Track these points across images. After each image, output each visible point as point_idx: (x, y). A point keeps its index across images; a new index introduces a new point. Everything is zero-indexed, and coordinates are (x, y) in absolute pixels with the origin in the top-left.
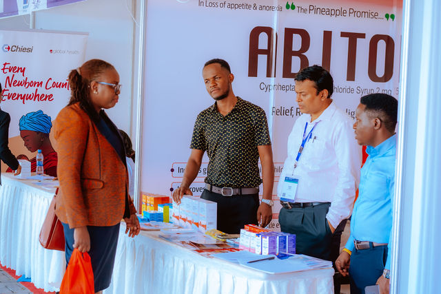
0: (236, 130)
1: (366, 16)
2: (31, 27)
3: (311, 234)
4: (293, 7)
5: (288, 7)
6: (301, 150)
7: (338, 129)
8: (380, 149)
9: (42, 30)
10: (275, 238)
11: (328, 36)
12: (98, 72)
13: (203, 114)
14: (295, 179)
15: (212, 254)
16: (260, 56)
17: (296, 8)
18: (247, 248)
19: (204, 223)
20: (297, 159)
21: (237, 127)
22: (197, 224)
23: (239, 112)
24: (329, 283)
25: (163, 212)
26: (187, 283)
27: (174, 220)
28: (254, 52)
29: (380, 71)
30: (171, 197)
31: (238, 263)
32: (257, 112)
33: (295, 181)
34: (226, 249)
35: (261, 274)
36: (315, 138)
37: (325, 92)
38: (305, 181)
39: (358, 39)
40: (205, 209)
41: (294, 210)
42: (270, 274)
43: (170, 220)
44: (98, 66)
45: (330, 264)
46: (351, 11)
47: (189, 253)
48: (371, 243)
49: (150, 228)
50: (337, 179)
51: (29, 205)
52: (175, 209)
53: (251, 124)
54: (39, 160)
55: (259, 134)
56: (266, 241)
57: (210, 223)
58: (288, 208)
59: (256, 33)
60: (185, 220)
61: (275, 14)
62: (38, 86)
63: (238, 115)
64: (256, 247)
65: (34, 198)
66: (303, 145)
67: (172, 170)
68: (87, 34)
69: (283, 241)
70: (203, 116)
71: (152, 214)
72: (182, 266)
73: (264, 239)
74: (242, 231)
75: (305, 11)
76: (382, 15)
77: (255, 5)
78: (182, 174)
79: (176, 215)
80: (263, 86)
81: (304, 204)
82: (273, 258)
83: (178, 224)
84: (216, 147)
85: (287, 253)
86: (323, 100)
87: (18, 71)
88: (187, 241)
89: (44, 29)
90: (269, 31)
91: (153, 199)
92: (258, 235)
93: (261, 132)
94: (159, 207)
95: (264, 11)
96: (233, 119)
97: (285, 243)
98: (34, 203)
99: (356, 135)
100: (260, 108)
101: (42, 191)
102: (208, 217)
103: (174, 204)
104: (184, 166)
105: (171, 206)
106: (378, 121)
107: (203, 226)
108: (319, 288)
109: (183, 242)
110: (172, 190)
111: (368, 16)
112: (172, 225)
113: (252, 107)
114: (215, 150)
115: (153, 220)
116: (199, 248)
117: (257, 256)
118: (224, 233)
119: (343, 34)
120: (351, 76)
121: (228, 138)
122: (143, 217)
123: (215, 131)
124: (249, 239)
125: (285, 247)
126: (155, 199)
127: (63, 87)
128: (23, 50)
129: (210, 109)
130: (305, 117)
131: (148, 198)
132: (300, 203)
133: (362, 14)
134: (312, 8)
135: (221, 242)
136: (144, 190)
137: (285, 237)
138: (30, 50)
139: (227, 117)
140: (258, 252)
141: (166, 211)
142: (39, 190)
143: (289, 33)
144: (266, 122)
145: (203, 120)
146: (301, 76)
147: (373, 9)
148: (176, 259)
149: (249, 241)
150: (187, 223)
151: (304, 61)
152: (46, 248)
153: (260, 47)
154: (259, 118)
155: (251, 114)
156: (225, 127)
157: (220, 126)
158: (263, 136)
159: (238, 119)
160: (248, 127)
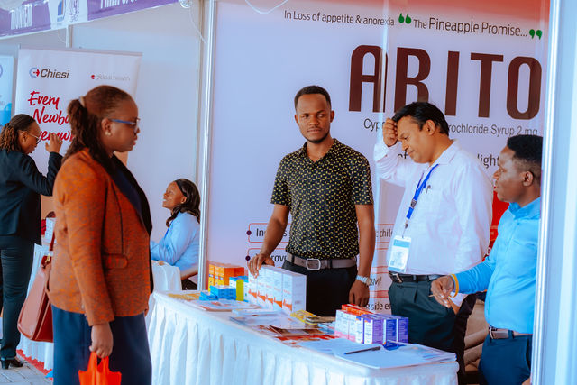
1: (504, 32)
2: (67, 44)
4: (408, 21)
5: (401, 20)
6: (413, 204)
8: (529, 209)
9: (81, 50)
10: (381, 321)
11: (453, 58)
12: (111, 106)
13: (288, 159)
15: (298, 342)
16: (364, 84)
17: (413, 22)
18: (345, 335)
19: (289, 301)
20: (409, 216)
21: (329, 176)
22: (280, 304)
23: (334, 159)
25: (235, 287)
27: (250, 298)
28: (357, 78)
29: (522, 105)
30: (246, 268)
31: (332, 354)
32: (358, 160)
34: (317, 336)
35: (363, 370)
36: (430, 187)
39: (494, 63)
40: (291, 284)
41: (404, 284)
42: (373, 369)
43: (245, 298)
45: (453, 356)
46: (485, 26)
47: (271, 342)
48: (511, 332)
49: (219, 308)
52: (252, 284)
53: (347, 174)
55: (357, 189)
56: (370, 325)
57: (298, 302)
58: (397, 282)
59: (359, 54)
60: (264, 298)
61: (385, 28)
63: (332, 162)
64: (357, 334)
66: (416, 198)
67: (249, 233)
68: (140, 54)
69: (392, 326)
70: (287, 161)
71: (222, 290)
72: (259, 357)
73: (366, 323)
74: (338, 312)
75: (424, 25)
76: (525, 30)
77: (358, 17)
78: (262, 238)
79: (252, 291)
80: (368, 123)
81: (417, 276)
82: (379, 348)
83: (255, 303)
85: (397, 342)
87: (49, 103)
88: (267, 325)
89: (83, 47)
90: (376, 51)
91: (222, 270)
92: (359, 318)
93: (360, 187)
94: (231, 281)
95: (370, 25)
96: (325, 167)
97: (394, 328)
102: (293, 294)
103: (250, 276)
104: (264, 228)
105: (247, 279)
106: (530, 175)
107: (288, 306)
109: (261, 327)
110: (248, 258)
111: (507, 33)
112: (248, 304)
113: (353, 153)
115: (222, 298)
116: (282, 334)
117: (358, 346)
118: (315, 316)
119: (474, 56)
120: (484, 110)
121: (316, 190)
122: (209, 294)
123: (301, 181)
124: (347, 323)
125: (394, 334)
126: (226, 270)
128: (56, 75)
129: (297, 152)
131: (217, 268)
132: (413, 276)
133: (498, 30)
134: (433, 21)
135: (310, 327)
136: (212, 259)
137: (395, 321)
138: (65, 75)
139: (317, 163)
140: (359, 340)
141: (240, 286)
143: (403, 54)
145: (287, 166)
147: (514, 23)
148: (252, 348)
149: (347, 326)
150: (267, 302)
151: (423, 91)
152: (34, 339)
153: (365, 72)
154: (359, 168)
155: (349, 162)
156: (314, 177)
157: (308, 175)
158: (363, 193)
159: (331, 167)
160: (344, 179)
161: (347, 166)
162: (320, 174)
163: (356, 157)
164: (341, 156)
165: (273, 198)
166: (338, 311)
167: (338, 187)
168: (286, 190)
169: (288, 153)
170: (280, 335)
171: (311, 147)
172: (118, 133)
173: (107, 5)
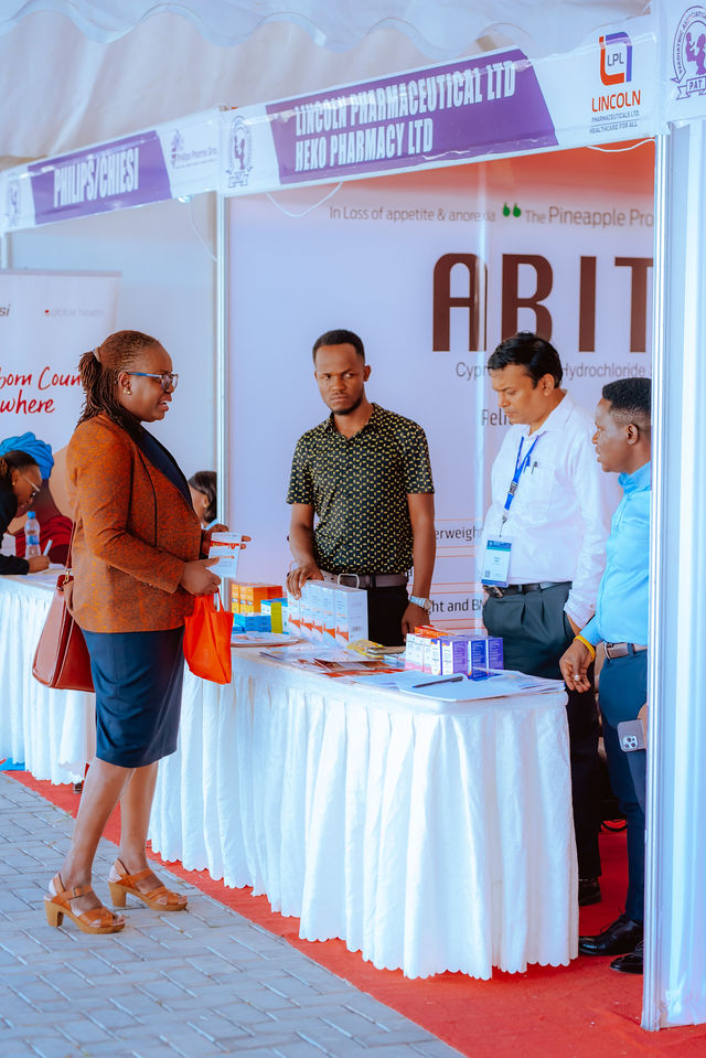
0: (371, 464)
2: (4, 265)
3: (538, 642)
4: (517, 212)
5: (506, 212)
6: (513, 489)
7: (576, 444)
8: (638, 479)
9: (26, 271)
10: (464, 644)
11: (588, 266)
12: (129, 354)
13: (308, 437)
14: (505, 544)
16: (453, 310)
17: (523, 214)
18: (418, 667)
19: (344, 628)
20: (507, 506)
21: (372, 457)
22: (332, 632)
23: (376, 431)
24: (557, 720)
25: (269, 613)
26: (312, 733)
27: (291, 627)
28: (443, 303)
31: (396, 689)
32: (410, 430)
33: (506, 546)
34: (379, 670)
36: (536, 465)
37: (549, 379)
38: (524, 546)
39: (650, 269)
40: (346, 604)
41: (507, 598)
42: (448, 703)
43: (284, 629)
44: (129, 343)
45: (560, 685)
46: (634, 215)
47: (316, 681)
48: (631, 646)
49: (247, 642)
50: (583, 538)
51: (16, 618)
52: (292, 608)
53: (397, 452)
54: (32, 532)
55: (413, 472)
56: (449, 650)
57: (356, 629)
58: (496, 595)
59: (444, 266)
60: (310, 626)
61: (482, 225)
62: (23, 383)
63: (374, 436)
64: (433, 663)
65: (25, 604)
66: (516, 479)
68: (117, 274)
69: (479, 650)
70: (307, 440)
71: (251, 619)
72: (301, 703)
73: (444, 647)
75: (541, 218)
77: (440, 211)
79: (293, 619)
80: (462, 369)
81: (523, 586)
82: (460, 679)
83: (299, 635)
84: (333, 495)
85: (487, 670)
86: (546, 394)
88: (311, 659)
90: (470, 260)
91: (251, 591)
92: (434, 641)
93: (416, 469)
94: (263, 606)
95: (459, 222)
96: (365, 444)
97: (483, 653)
98: (25, 614)
99: (598, 455)
100: (415, 424)
101: (40, 590)
102: (350, 618)
103: (290, 597)
105: (285, 602)
106: (634, 429)
107: (342, 634)
108: (539, 728)
109: (303, 662)
112: (288, 638)
113: (402, 422)
114: (331, 501)
115: (252, 630)
116: (330, 668)
117: (434, 676)
118: (380, 646)
119: (620, 262)
123: (331, 467)
124: (420, 651)
125: (483, 661)
126: (255, 590)
127: (73, 383)
129: (320, 427)
130: (519, 430)
131: (243, 589)
132: (517, 586)
134: (554, 212)
135: (371, 659)
137: (483, 643)
138: (4, 312)
139: (353, 439)
140: (435, 669)
141: (277, 613)
142: (34, 588)
143: (511, 263)
144: (427, 450)
145: (308, 447)
146: (498, 360)
148: (292, 692)
149: (420, 654)
150: (315, 631)
151: (544, 318)
152: (53, 686)
153: (454, 293)
154: (414, 441)
155: (398, 434)
156: (351, 459)
157: (340, 456)
158: (421, 477)
159: (373, 443)
160: (393, 458)
161: (397, 441)
162: (359, 453)
163: (407, 426)
164: (386, 427)
165: (292, 495)
166: (408, 635)
167: (386, 471)
168: (309, 482)
169: (307, 430)
170: (329, 671)
171: (340, 419)
172: (140, 392)
173: (64, 203)
